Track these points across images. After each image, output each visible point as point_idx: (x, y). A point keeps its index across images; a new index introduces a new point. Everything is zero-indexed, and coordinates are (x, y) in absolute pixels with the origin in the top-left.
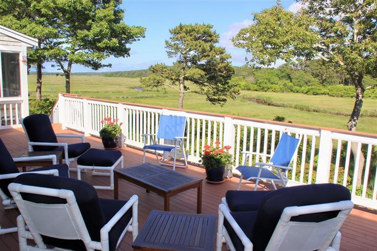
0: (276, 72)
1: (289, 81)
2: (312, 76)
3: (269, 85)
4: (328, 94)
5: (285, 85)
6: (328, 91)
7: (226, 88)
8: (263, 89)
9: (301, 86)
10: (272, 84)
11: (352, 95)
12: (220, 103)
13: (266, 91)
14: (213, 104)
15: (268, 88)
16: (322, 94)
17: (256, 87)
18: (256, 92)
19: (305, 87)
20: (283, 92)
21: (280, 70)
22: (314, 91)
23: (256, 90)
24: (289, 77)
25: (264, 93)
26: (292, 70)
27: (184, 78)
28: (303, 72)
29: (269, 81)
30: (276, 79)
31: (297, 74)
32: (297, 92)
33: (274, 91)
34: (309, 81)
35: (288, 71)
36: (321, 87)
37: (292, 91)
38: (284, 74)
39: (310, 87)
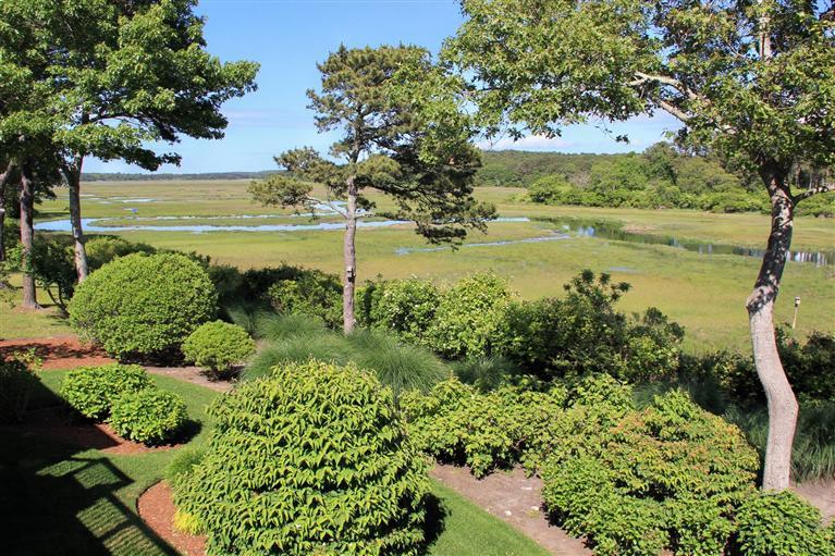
0: (640, 162)
1: (669, 181)
2: (721, 169)
3: (624, 192)
4: (761, 209)
5: (660, 191)
6: (759, 202)
7: (463, 203)
8: (610, 202)
9: (697, 194)
10: (631, 189)
11: (816, 210)
12: (449, 241)
13: (616, 206)
14: (433, 242)
15: (623, 200)
16: (748, 210)
17: (594, 197)
18: (593, 209)
19: (707, 193)
20: (655, 207)
21: (649, 158)
22: (728, 202)
23: (595, 205)
24: (670, 174)
25: (613, 210)
26: (676, 156)
27: (355, 181)
28: (701, 161)
29: (624, 182)
30: (639, 178)
31: (687, 166)
32: (689, 207)
33: (636, 206)
34: (717, 181)
35: (666, 159)
36: (744, 194)
37: (676, 203)
38: (656, 166)
39: (719, 195)
